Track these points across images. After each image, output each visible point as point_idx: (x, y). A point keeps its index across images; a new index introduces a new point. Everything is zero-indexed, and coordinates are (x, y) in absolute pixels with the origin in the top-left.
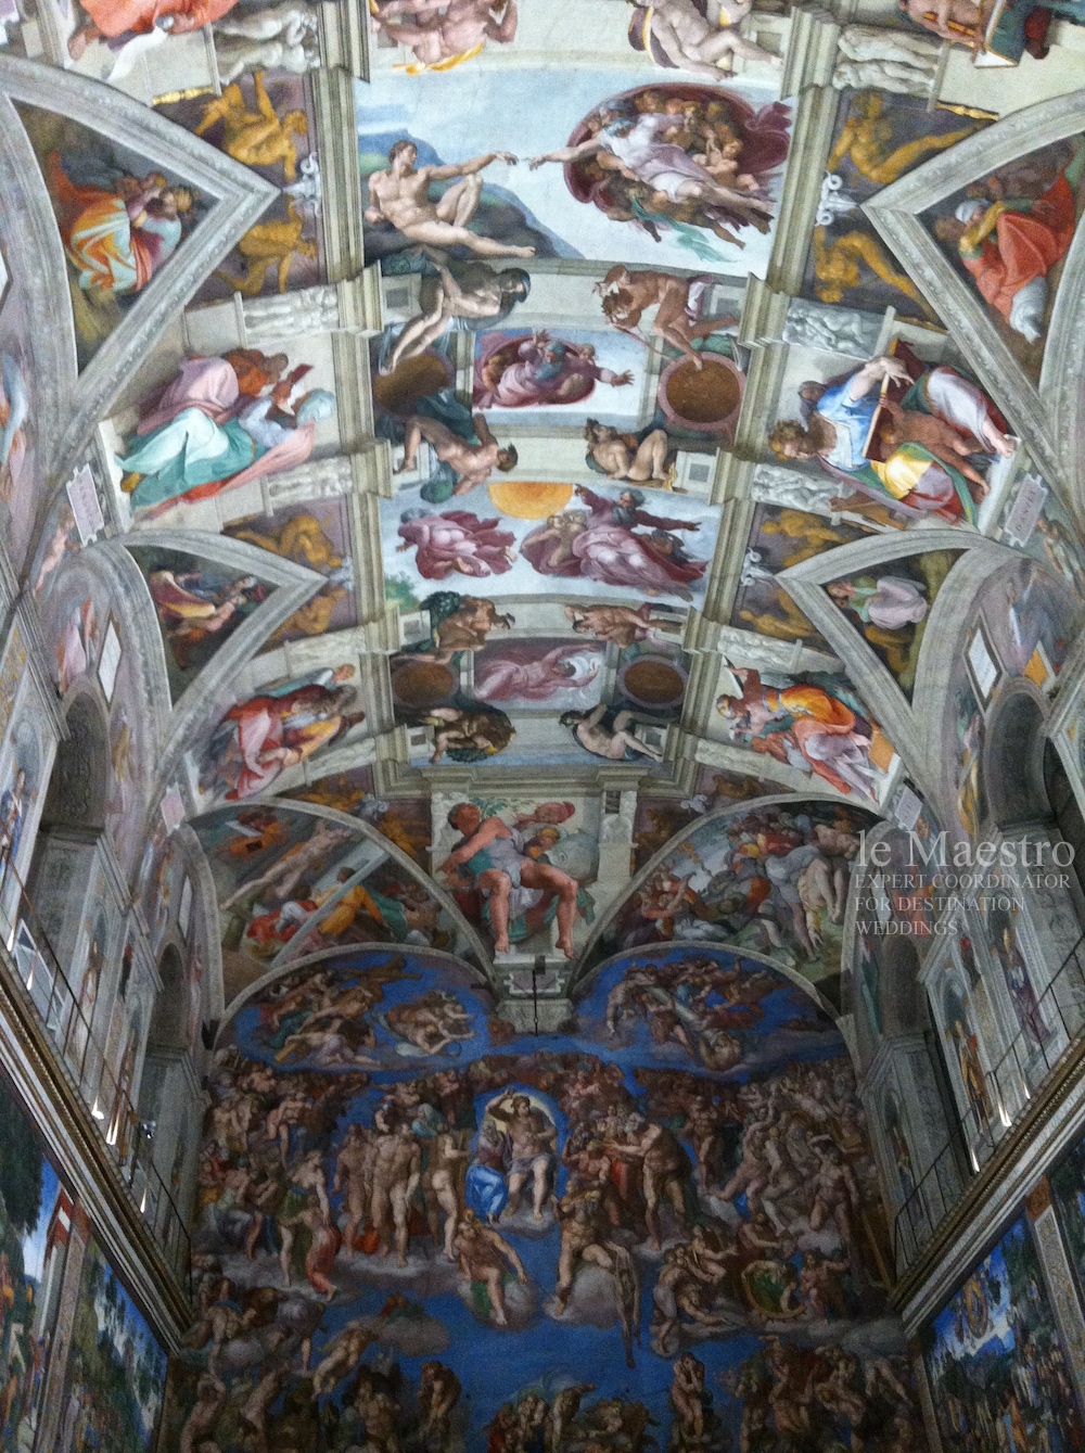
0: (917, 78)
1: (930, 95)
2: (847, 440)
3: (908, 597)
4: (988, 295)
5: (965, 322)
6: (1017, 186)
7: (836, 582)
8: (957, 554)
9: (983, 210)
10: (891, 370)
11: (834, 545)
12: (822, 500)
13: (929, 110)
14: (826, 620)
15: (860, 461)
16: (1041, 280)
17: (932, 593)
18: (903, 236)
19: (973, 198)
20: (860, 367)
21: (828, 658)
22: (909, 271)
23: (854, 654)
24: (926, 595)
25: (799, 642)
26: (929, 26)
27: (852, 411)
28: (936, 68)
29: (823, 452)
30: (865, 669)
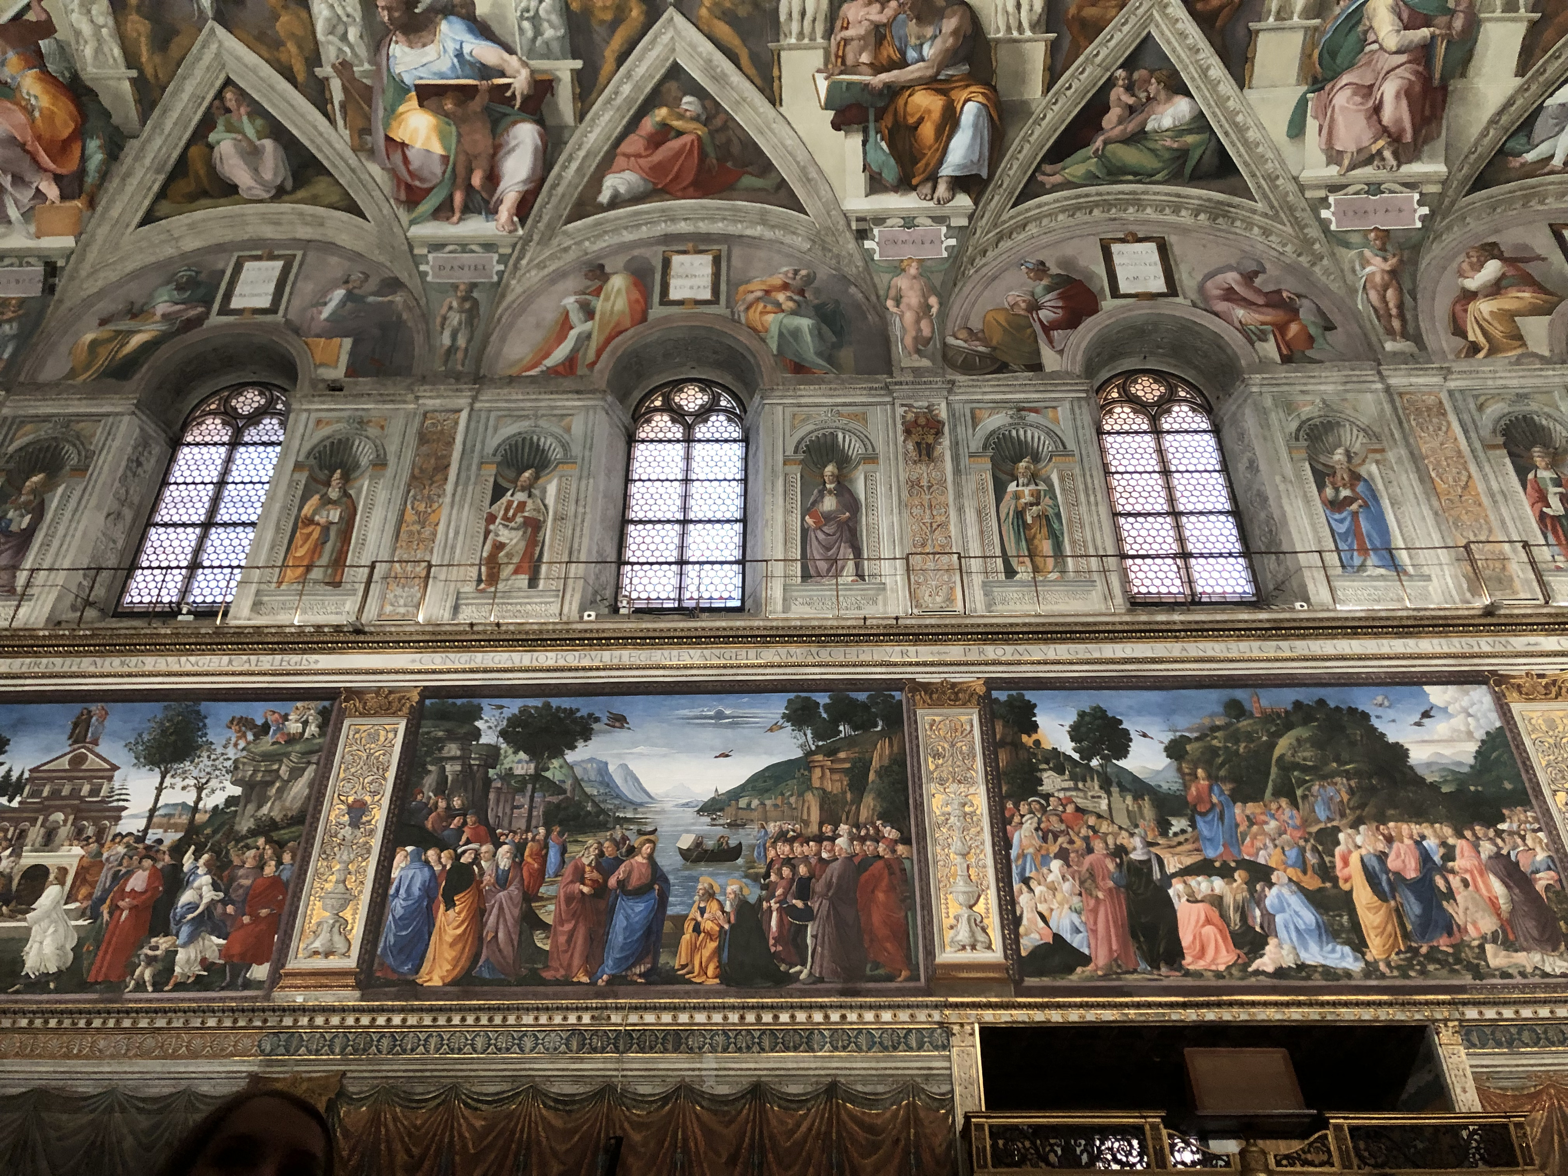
0: (795, 27)
1: (784, 42)
2: (424, 61)
3: (268, 175)
4: (624, 147)
5: (592, 137)
6: (724, 140)
7: (242, 94)
8: (354, 209)
9: (696, 119)
10: (520, 82)
11: (291, 78)
12: (340, 50)
13: (771, 45)
14: (185, 96)
15: (408, 80)
16: (650, 186)
17: (286, 198)
18: (653, 54)
19: (704, 107)
20: (511, 51)
21: (133, 114)
22: (623, 70)
23: (158, 142)
24: (279, 194)
25: (134, 73)
26: (838, 24)
27: (459, 55)
28: (806, 41)
29: (399, 36)
30: (147, 161)
